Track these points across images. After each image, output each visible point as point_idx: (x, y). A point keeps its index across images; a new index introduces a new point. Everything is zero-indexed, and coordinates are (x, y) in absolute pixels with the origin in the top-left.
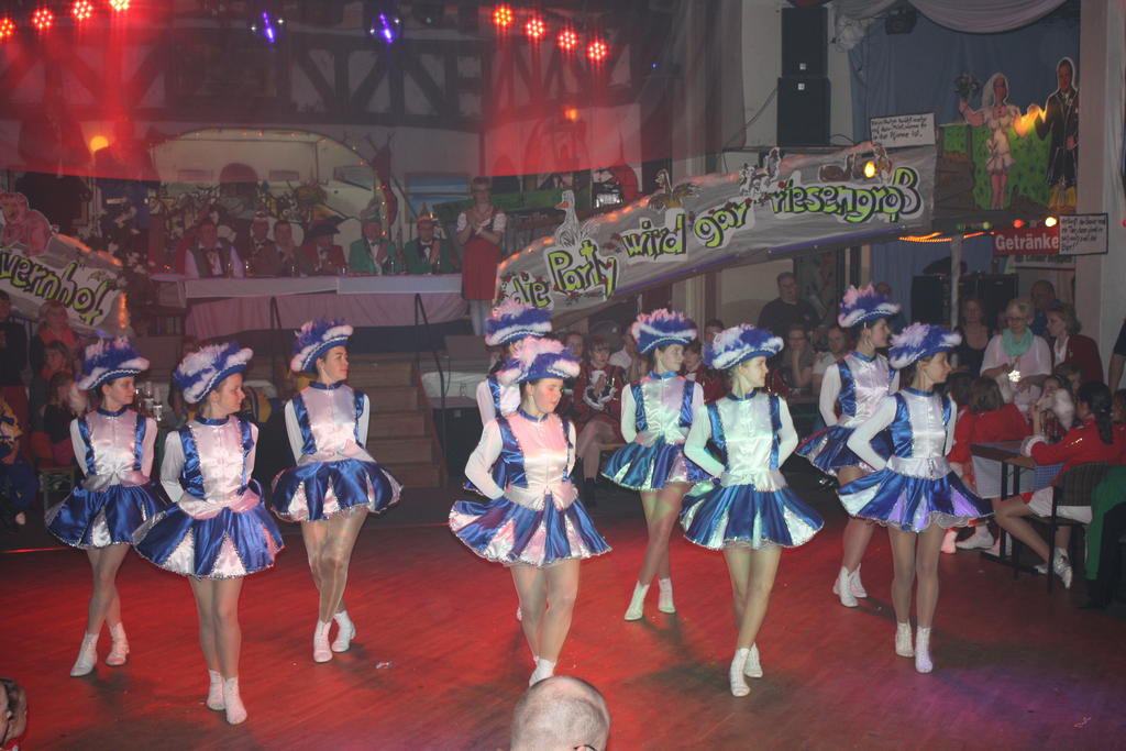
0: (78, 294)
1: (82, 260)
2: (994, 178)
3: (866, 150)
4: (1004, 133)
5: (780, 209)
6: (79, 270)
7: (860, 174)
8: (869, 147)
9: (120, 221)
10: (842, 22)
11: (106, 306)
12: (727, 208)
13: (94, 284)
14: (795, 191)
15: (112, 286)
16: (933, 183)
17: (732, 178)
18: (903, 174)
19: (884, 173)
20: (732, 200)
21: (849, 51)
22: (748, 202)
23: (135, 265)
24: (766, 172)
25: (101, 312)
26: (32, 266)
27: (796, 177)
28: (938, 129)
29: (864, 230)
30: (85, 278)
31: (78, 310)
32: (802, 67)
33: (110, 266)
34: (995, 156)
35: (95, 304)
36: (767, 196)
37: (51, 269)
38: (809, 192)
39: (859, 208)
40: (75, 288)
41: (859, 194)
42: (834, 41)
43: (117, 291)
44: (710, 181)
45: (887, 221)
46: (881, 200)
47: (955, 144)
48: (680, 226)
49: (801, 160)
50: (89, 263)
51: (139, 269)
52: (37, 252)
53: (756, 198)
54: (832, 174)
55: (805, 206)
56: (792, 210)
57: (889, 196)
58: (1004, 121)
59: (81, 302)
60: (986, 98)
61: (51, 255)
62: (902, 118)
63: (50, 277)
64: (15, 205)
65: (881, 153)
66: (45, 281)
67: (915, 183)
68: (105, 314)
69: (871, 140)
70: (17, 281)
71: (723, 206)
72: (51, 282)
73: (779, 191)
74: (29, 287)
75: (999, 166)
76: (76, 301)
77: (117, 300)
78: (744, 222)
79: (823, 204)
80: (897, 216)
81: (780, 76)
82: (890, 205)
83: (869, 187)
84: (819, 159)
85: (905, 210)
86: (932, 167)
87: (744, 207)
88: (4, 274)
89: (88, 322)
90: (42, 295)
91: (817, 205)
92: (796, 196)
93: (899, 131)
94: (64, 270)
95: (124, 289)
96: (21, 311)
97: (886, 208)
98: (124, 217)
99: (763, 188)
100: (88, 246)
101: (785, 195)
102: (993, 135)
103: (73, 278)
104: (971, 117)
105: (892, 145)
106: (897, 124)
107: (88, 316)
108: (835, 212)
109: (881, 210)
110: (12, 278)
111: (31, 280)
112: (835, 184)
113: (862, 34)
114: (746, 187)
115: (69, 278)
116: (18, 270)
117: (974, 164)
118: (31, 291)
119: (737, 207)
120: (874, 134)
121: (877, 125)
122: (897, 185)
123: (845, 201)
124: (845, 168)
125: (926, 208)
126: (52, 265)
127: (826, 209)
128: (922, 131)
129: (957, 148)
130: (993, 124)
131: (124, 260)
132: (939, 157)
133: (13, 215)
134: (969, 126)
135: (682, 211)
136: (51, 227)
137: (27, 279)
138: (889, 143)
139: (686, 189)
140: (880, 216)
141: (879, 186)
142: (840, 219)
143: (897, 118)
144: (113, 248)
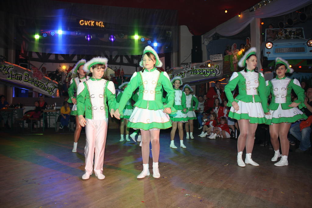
0: (48, 89)
1: (49, 82)
2: (234, 65)
3: (209, 62)
4: (236, 55)
5: (191, 74)
6: (49, 84)
7: (207, 67)
8: (209, 61)
9: (58, 75)
10: (205, 40)
11: (54, 91)
12: (181, 74)
13: (52, 87)
14: (194, 70)
15: (56, 87)
16: (222, 68)
17: (181, 68)
18: (216, 66)
19: (212, 66)
20: (182, 72)
21: (206, 46)
22: (185, 72)
23: (60, 83)
24: (188, 66)
25: (53, 93)
26: (39, 82)
27: (194, 67)
28: (223, 57)
29: (208, 78)
30: (50, 85)
31: (48, 92)
32: (197, 47)
33: (55, 83)
34: (234, 60)
35: (52, 91)
36: (189, 71)
37: (43, 83)
38: (197, 70)
39: (208, 73)
40: (48, 87)
41: (207, 70)
42: (203, 44)
43: (57, 89)
44: (177, 68)
45: (213, 76)
46: (212, 72)
47: (226, 60)
48: (171, 77)
49: (195, 64)
50: (51, 82)
51: (61, 84)
52: (40, 79)
53: (187, 72)
54: (202, 66)
55: (196, 73)
56: (194, 74)
57: (213, 71)
58: (236, 53)
59: (49, 90)
60: (232, 49)
61: (43, 80)
62: (216, 55)
63: (42, 85)
64: (35, 70)
65: (212, 62)
66: (41, 85)
67: (219, 67)
68: (54, 93)
69: (209, 59)
70: (35, 85)
71: (180, 73)
72: (43, 86)
73: (191, 70)
74: (38, 86)
75: (235, 62)
76: (48, 90)
77: (57, 90)
78: (184, 77)
79: (200, 73)
80: (215, 75)
81: (192, 49)
82: (214, 73)
83: (209, 69)
84: (199, 64)
85: (217, 74)
86: (222, 65)
87: (184, 73)
88: (33, 83)
89: (50, 94)
90: (41, 88)
91: (199, 73)
92: (195, 71)
93: (216, 58)
94: (45, 84)
95: (58, 88)
96: (36, 91)
97: (213, 73)
98: (59, 74)
99: (188, 70)
100: (51, 79)
101: (192, 71)
102: (234, 57)
103: (48, 85)
104: (230, 53)
105: (214, 60)
106: (215, 56)
107: (50, 93)
108: (203, 74)
109: (212, 74)
110: (34, 84)
111: (38, 85)
112: (202, 68)
113: (209, 42)
114: (184, 69)
115: (47, 85)
116: (36, 83)
117: (230, 63)
118: (38, 87)
119: (183, 73)
120: (210, 58)
121: (211, 56)
122: (215, 68)
123: (204, 72)
124: (204, 65)
125: (221, 73)
126: (43, 82)
127: (201, 74)
128: (220, 58)
129: (227, 60)
130: (234, 54)
131: (58, 82)
132: (223, 63)
133: (35, 71)
134: (229, 55)
135: (172, 75)
136: (43, 75)
137: (37, 85)
138: (213, 60)
139: (172, 70)
140: (212, 75)
141: (211, 69)
142: (204, 76)
143: (215, 55)
144: (55, 79)
